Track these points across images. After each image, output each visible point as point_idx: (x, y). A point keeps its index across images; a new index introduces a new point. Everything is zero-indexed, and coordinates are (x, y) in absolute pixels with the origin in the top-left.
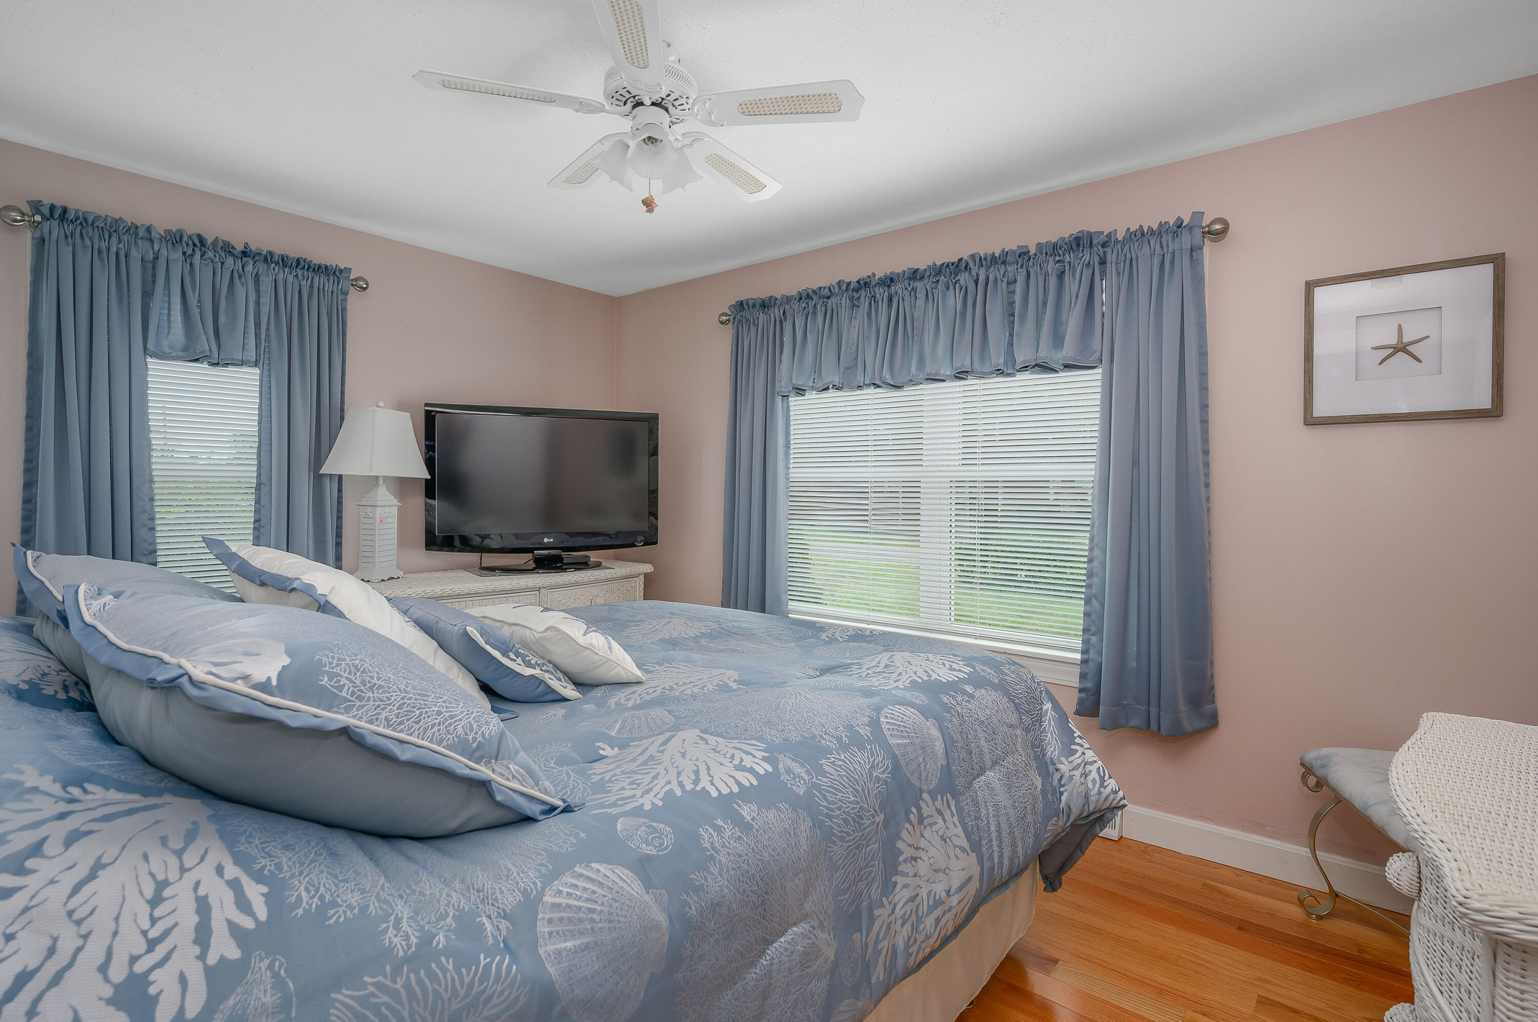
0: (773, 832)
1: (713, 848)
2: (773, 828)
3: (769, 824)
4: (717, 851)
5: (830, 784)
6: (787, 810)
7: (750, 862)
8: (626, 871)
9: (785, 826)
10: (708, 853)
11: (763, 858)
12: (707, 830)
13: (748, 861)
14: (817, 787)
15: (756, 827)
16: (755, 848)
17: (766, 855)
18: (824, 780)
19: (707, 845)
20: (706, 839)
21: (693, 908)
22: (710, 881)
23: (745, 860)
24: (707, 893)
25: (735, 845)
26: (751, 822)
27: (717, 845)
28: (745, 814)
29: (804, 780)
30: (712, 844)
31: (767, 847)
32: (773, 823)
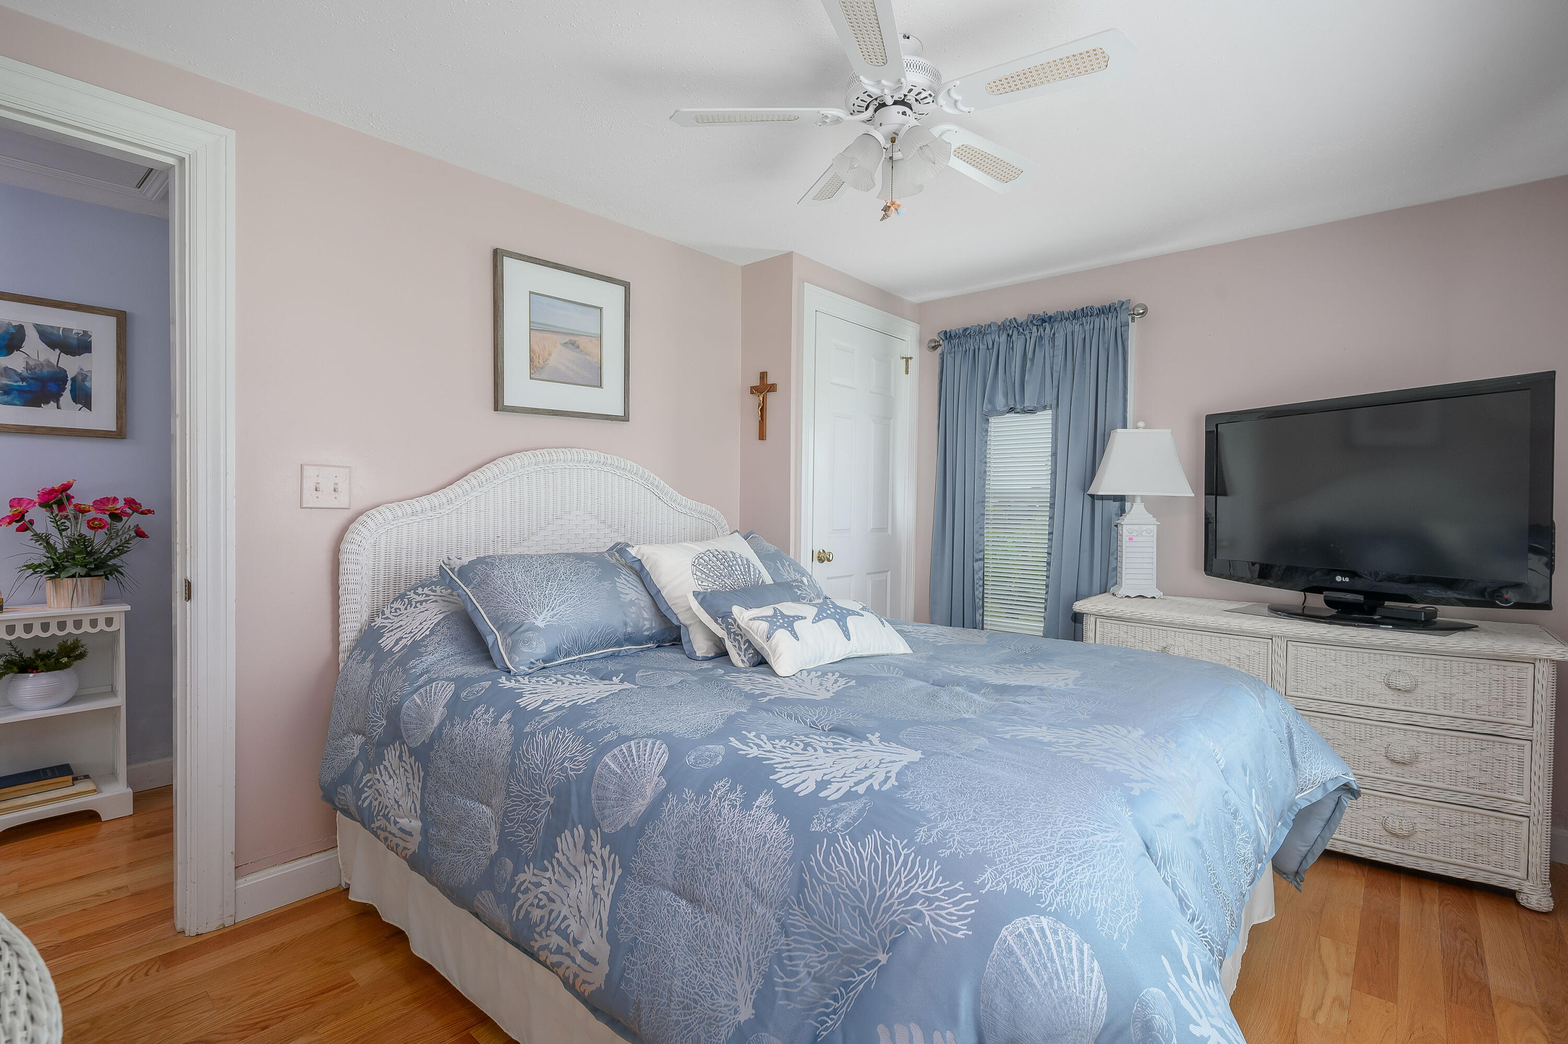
0: (757, 828)
1: (716, 792)
2: (760, 826)
3: (761, 820)
4: (715, 796)
5: (849, 851)
6: (784, 826)
7: (721, 826)
8: (667, 759)
9: (768, 835)
10: (710, 791)
11: (733, 835)
12: (728, 782)
13: (720, 824)
14: (833, 839)
15: (753, 812)
16: (735, 822)
17: (736, 837)
18: (848, 843)
19: (716, 787)
20: (720, 784)
21: (668, 807)
22: (692, 804)
23: (720, 821)
24: (684, 808)
25: (726, 806)
26: (755, 807)
27: (719, 793)
28: (759, 800)
29: (833, 825)
30: (719, 789)
31: (742, 832)
32: (763, 823)
